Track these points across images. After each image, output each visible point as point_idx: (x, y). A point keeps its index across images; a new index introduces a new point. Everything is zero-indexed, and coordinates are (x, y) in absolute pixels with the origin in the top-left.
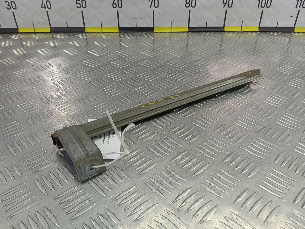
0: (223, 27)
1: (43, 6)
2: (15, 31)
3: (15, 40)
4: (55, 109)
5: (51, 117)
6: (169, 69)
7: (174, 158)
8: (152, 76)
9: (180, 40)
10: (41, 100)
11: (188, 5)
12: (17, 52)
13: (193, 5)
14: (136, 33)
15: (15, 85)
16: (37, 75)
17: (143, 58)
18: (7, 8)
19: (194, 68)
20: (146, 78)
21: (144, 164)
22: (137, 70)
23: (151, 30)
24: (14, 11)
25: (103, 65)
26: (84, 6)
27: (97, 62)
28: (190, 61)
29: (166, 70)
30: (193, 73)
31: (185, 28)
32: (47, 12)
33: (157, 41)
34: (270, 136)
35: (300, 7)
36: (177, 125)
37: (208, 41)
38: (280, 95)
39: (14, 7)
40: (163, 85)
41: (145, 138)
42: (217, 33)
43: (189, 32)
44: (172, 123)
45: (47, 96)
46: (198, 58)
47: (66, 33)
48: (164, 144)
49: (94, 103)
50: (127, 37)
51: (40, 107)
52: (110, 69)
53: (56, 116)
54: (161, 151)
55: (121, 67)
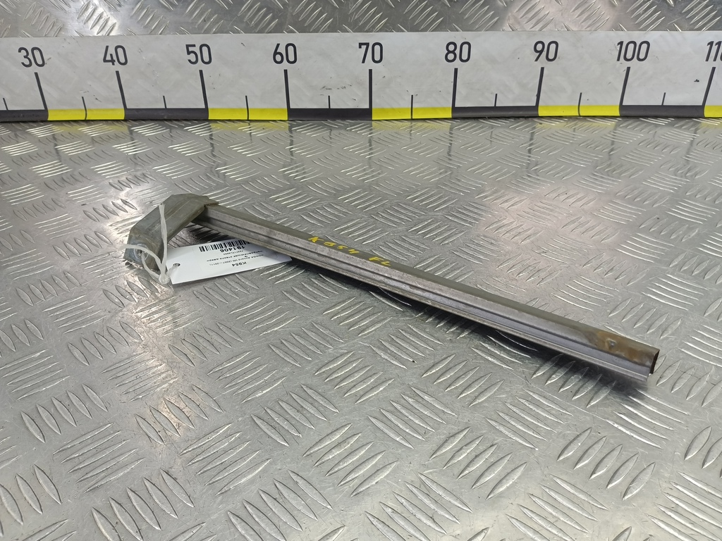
0: (536, 108)
1: (108, 58)
2: (38, 117)
3: (40, 140)
4: (138, 318)
5: (130, 339)
6: (412, 212)
7: (437, 448)
8: (373, 230)
9: (435, 140)
10: (103, 296)
11: (451, 56)
12: (45, 170)
13: (465, 57)
14: (329, 123)
15: (41, 256)
16: (94, 230)
17: (347, 184)
18: (23, 64)
19: (471, 209)
20: (359, 236)
21: (363, 465)
22: (336, 216)
23: (363, 115)
24: (38, 70)
25: (254, 203)
26: (207, 59)
27: (239, 195)
28: (461, 191)
29: (405, 215)
30: (470, 223)
31: (444, 109)
32: (117, 73)
33: (380, 142)
34: (669, 386)
35: (715, 60)
36: (440, 359)
37: (500, 140)
38: (684, 279)
39: (40, 62)
40: (400, 253)
41: (362, 393)
42: (522, 122)
43: (453, 118)
44: (427, 352)
45: (120, 284)
46: (480, 184)
47: (162, 123)
48: (411, 409)
49: (233, 301)
50: (309, 134)
51: (102, 314)
52: (271, 211)
53: (142, 337)
54: (405, 429)
55: (296, 207)
